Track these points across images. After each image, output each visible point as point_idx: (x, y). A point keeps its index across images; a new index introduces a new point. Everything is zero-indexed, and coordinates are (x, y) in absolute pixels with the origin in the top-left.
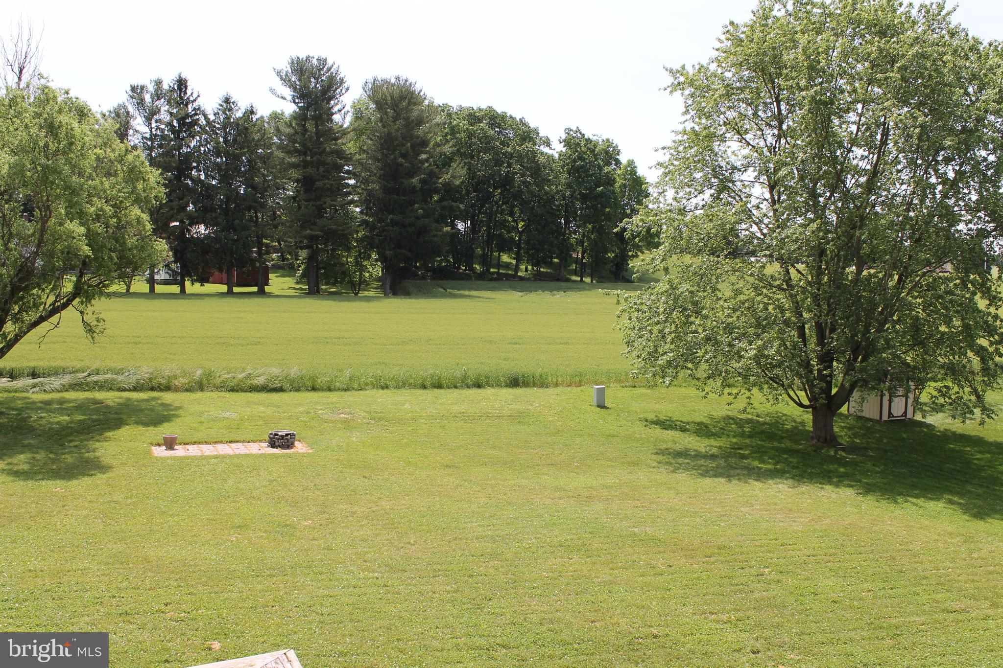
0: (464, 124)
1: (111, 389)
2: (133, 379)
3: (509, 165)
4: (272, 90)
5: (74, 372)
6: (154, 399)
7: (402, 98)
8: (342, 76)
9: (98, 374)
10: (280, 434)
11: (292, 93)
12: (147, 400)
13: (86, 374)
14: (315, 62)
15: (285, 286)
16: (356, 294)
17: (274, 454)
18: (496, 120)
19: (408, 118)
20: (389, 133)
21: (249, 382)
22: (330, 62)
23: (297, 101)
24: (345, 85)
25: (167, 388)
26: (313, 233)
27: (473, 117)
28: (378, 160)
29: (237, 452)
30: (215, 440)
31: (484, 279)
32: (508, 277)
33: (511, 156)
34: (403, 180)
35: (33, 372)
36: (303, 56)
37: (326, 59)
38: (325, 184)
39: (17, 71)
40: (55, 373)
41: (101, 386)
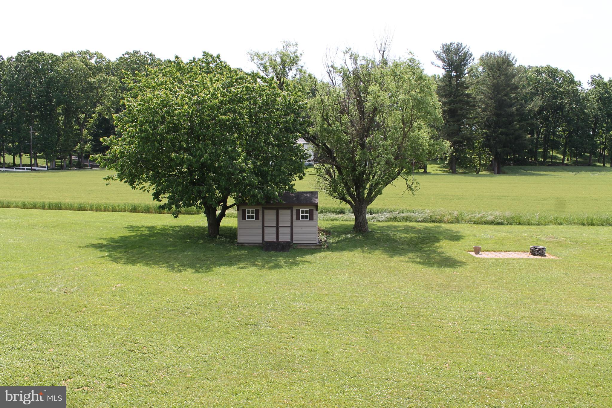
0: (534, 76)
1: (411, 221)
2: (422, 216)
3: (562, 99)
4: (432, 63)
5: (390, 212)
6: (438, 227)
7: (504, 63)
8: (470, 52)
9: (403, 213)
11: (443, 64)
12: (435, 227)
13: (397, 213)
14: (456, 45)
15: (434, 169)
16: (478, 173)
17: (537, 259)
18: (552, 72)
19: (507, 74)
20: (498, 83)
21: (484, 219)
22: (464, 46)
23: (445, 67)
24: (472, 57)
25: (440, 221)
26: (458, 139)
27: (539, 71)
28: (491, 99)
29: (521, 257)
30: (497, 250)
31: (544, 165)
32: (559, 164)
33: (562, 93)
34: (506, 109)
35: (370, 211)
36: (449, 43)
37: (462, 44)
38: (463, 113)
39: (382, 53)
40: (382, 211)
41: (406, 219)
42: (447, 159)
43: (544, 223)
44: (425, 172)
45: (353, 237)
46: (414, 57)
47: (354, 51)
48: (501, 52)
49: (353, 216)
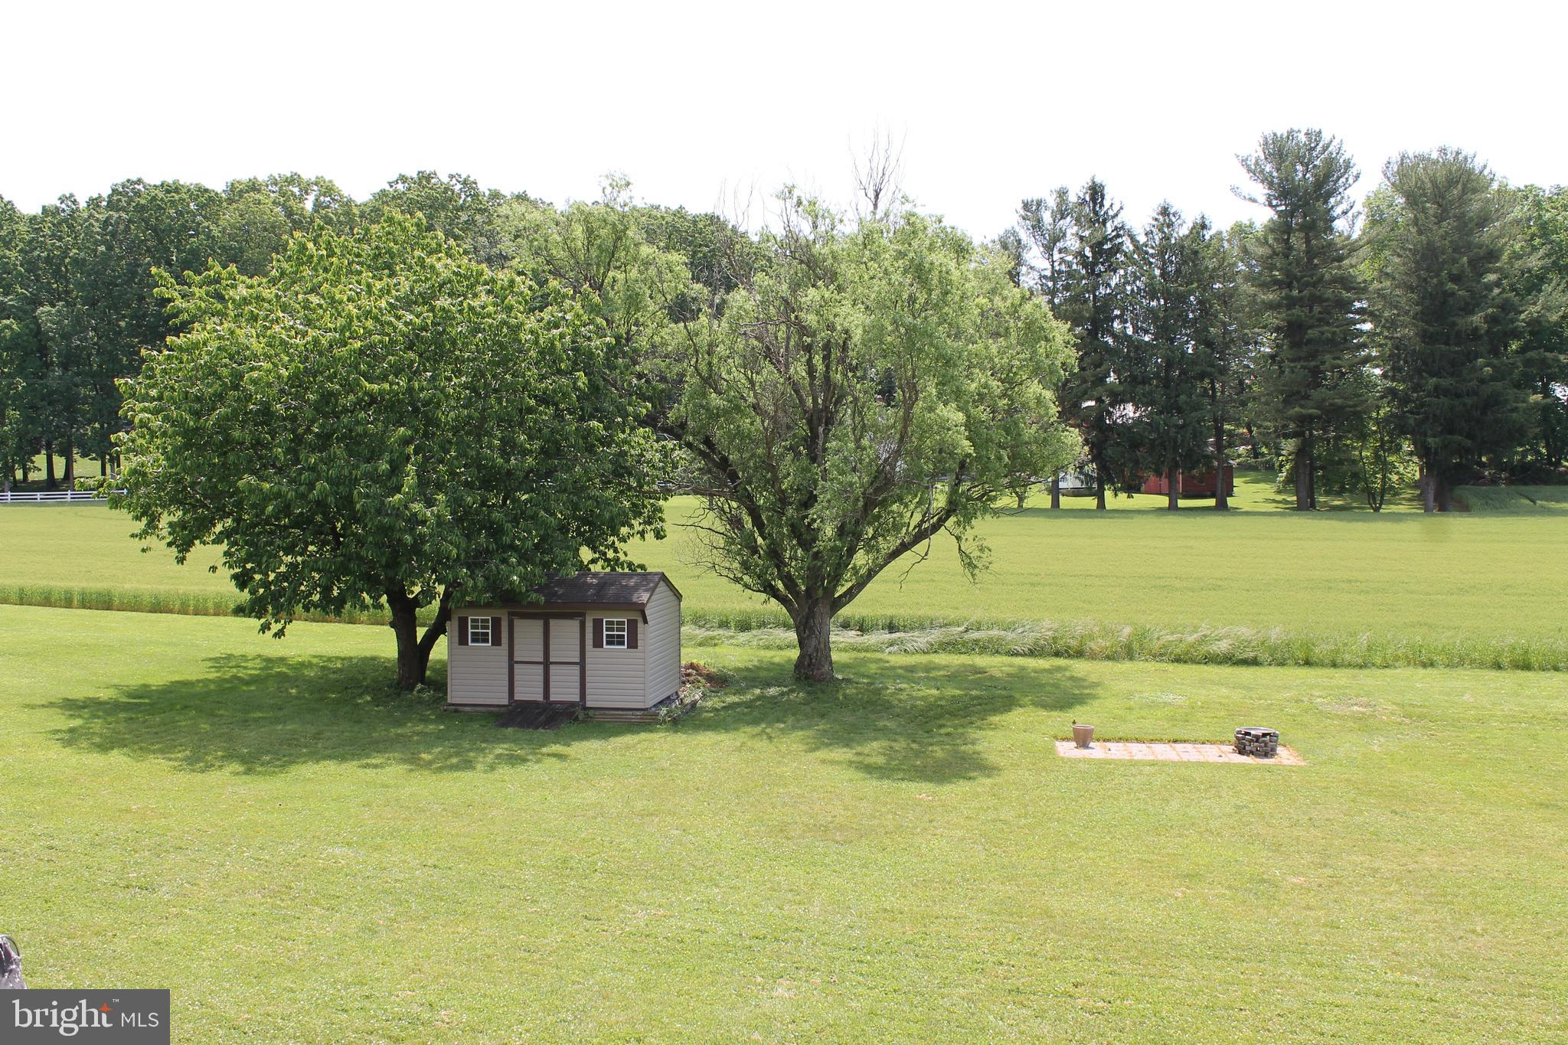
1: (997, 652)
2: (1029, 639)
4: (1234, 190)
5: (946, 625)
6: (1059, 669)
7: (1451, 182)
8: (1347, 156)
9: (978, 629)
10: (1253, 732)
11: (1267, 191)
12: (1052, 670)
13: (962, 629)
14: (1302, 138)
15: (1260, 497)
16: (1377, 510)
17: (1243, 765)
19: (1463, 214)
20: (1430, 243)
22: (1326, 137)
23: (1274, 202)
24: (1354, 171)
25: (1079, 654)
26: (1304, 411)
28: (1412, 289)
30: (1151, 737)
34: (1455, 319)
35: (890, 623)
36: (1282, 131)
37: (1320, 132)
38: (1323, 333)
39: (872, 194)
40: (921, 625)
41: (983, 647)
42: (1284, 469)
44: (1222, 507)
45: (782, 694)
46: (915, 210)
47: (803, 192)
48: (1443, 151)
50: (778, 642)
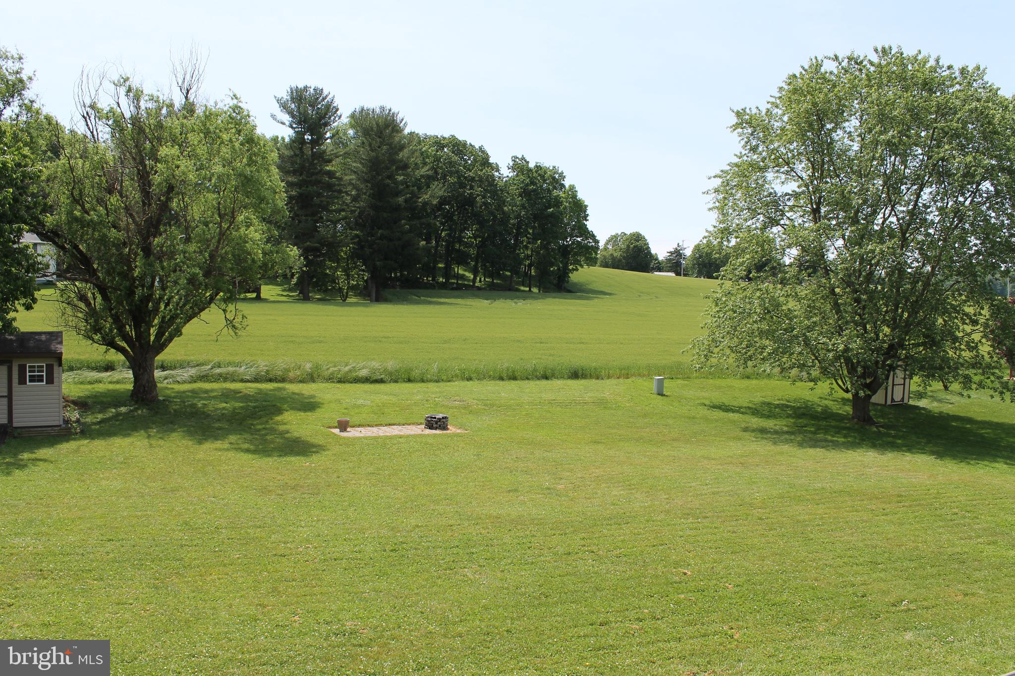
0: (432, 151)
1: (234, 380)
2: (252, 371)
3: (472, 188)
4: (273, 116)
5: (198, 365)
6: (280, 389)
7: (387, 126)
8: (335, 105)
9: (219, 367)
11: (291, 119)
12: (275, 390)
13: (210, 367)
14: (312, 91)
15: (273, 293)
16: (345, 300)
17: (430, 435)
18: (459, 147)
19: (392, 143)
20: (377, 157)
21: (354, 374)
22: (325, 93)
23: (294, 126)
24: (338, 113)
25: (283, 380)
26: (312, 245)
27: (439, 143)
28: (367, 181)
29: (413, 433)
30: (375, 423)
31: (446, 288)
32: (467, 287)
33: (473, 179)
34: (389, 199)
35: (162, 365)
36: (301, 86)
37: (322, 89)
38: (322, 202)
39: (185, 92)
40: (182, 365)
41: (225, 378)
42: (295, 277)
43: (444, 378)
44: (258, 298)
45: (131, 411)
46: (240, 104)
47: (135, 83)
48: (382, 108)
49: (130, 374)
50: (88, 379)
